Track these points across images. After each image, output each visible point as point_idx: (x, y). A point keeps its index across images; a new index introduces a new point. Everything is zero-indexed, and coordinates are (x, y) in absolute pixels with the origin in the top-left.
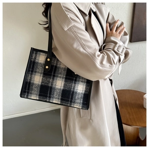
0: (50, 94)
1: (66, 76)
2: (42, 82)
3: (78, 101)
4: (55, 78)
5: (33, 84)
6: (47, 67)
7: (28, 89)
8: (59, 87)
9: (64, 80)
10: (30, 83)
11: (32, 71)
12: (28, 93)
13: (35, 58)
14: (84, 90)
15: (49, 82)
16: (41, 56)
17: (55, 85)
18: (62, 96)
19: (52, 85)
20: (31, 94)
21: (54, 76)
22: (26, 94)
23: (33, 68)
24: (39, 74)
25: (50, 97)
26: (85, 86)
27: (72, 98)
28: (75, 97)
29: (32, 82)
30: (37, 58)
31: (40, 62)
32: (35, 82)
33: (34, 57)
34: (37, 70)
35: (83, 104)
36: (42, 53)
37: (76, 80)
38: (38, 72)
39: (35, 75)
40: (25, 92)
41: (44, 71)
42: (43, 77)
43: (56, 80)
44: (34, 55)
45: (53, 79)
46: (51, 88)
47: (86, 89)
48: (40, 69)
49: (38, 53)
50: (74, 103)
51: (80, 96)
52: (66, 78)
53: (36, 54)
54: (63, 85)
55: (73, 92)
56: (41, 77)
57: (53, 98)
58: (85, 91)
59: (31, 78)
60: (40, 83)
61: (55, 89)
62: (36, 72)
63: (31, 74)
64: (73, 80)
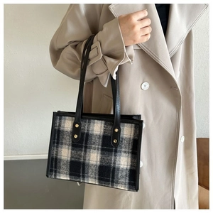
0: (84, 172)
1: (102, 146)
2: (72, 157)
3: (122, 180)
4: (88, 150)
5: (61, 160)
6: (76, 136)
7: (56, 167)
8: (95, 163)
9: (100, 152)
10: (56, 159)
11: (58, 143)
12: (56, 172)
13: (60, 125)
14: (129, 163)
15: (80, 156)
16: (67, 121)
17: (89, 160)
18: (99, 175)
19: (84, 160)
20: (59, 173)
21: (86, 147)
22: (54, 173)
23: (58, 139)
24: (67, 147)
25: (84, 177)
26: (130, 159)
27: (113, 177)
28: (118, 175)
29: (59, 157)
30: (62, 125)
31: (66, 129)
32: (63, 158)
33: (58, 124)
34: (64, 141)
35: (130, 184)
36: (67, 118)
37: (116, 151)
38: (66, 144)
39: (61, 148)
40: (51, 171)
41: (73, 142)
42: (72, 149)
43: (90, 152)
44: (58, 121)
45: (85, 151)
46: (84, 164)
47: (132, 162)
48: (67, 140)
49: (63, 117)
50: (117, 183)
51: (124, 174)
52: (102, 150)
53: (60, 119)
54: (99, 160)
55: (114, 168)
56: (70, 151)
57: (88, 177)
58: (131, 166)
59: (57, 152)
60: (69, 159)
61: (88, 165)
62: (62, 144)
63: (57, 147)
64: (111, 151)
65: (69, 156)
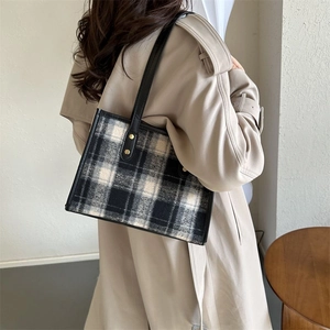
0: (130, 207)
1: (165, 173)
2: (115, 183)
3: (186, 226)
4: (142, 176)
5: (96, 184)
6: (127, 152)
7: (85, 195)
8: (150, 196)
9: (160, 180)
10: (89, 182)
11: (95, 158)
12: (83, 202)
13: (104, 131)
14: (198, 204)
15: (129, 183)
16: (115, 127)
17: (142, 190)
18: (153, 214)
19: (135, 189)
20: (90, 204)
21: (140, 171)
22: (80, 204)
23: (97, 152)
24: (110, 165)
25: (128, 214)
27: (173, 220)
28: (180, 218)
29: (93, 179)
30: (108, 131)
31: (113, 139)
32: (100, 181)
33: (101, 129)
34: (106, 157)
35: (195, 232)
36: (118, 122)
37: (183, 184)
38: (108, 161)
39: (101, 166)
40: (77, 200)
41: (121, 159)
42: (118, 171)
43: (145, 179)
44: (102, 124)
45: (138, 177)
46: (133, 195)
47: (202, 202)
48: (113, 155)
49: (111, 120)
50: (178, 229)
51: (190, 216)
52: (164, 178)
53: (106, 122)
54: (156, 192)
55: (177, 207)
56: (114, 172)
57: (135, 215)
58: (200, 207)
59: (92, 172)
60: (110, 185)
61: (139, 197)
62: (102, 160)
63: (93, 164)
64: (177, 182)
65: (112, 180)
